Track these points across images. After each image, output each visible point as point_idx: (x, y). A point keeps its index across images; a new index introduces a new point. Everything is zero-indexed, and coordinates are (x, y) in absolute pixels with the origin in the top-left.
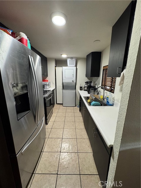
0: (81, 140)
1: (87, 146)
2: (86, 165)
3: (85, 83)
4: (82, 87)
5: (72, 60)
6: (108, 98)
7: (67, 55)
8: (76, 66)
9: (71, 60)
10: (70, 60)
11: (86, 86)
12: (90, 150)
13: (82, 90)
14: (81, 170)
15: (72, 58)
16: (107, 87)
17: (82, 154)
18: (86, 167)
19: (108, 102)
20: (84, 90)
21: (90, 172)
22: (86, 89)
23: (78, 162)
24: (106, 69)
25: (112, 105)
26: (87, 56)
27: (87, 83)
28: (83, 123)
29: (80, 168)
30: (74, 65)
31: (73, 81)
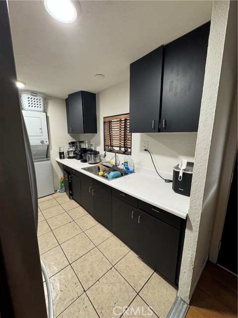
0: (105, 243)
1: (118, 247)
2: (136, 275)
3: (69, 144)
4: (63, 153)
5: (36, 98)
6: (127, 163)
7: (25, 84)
8: (45, 111)
9: (33, 97)
10: (31, 97)
11: (71, 149)
12: (125, 249)
13: (64, 158)
14: (135, 287)
15: (34, 93)
16: (114, 148)
17: (120, 264)
18: (138, 277)
19: (127, 169)
20: (68, 158)
21: (146, 278)
22: (72, 155)
23: (123, 279)
24: (110, 122)
25: (133, 172)
26: (69, 96)
27: (72, 144)
28: (89, 216)
29: (132, 285)
30: (42, 109)
31: (42, 142)
